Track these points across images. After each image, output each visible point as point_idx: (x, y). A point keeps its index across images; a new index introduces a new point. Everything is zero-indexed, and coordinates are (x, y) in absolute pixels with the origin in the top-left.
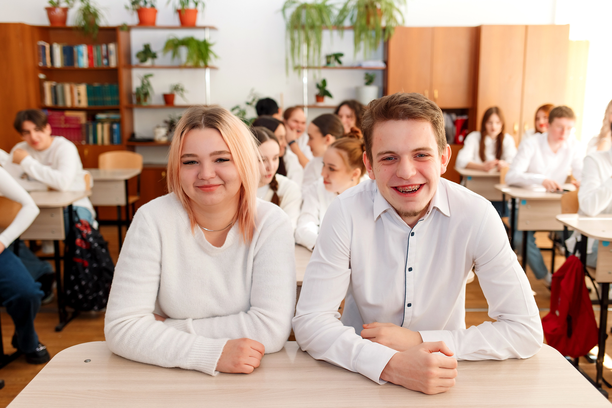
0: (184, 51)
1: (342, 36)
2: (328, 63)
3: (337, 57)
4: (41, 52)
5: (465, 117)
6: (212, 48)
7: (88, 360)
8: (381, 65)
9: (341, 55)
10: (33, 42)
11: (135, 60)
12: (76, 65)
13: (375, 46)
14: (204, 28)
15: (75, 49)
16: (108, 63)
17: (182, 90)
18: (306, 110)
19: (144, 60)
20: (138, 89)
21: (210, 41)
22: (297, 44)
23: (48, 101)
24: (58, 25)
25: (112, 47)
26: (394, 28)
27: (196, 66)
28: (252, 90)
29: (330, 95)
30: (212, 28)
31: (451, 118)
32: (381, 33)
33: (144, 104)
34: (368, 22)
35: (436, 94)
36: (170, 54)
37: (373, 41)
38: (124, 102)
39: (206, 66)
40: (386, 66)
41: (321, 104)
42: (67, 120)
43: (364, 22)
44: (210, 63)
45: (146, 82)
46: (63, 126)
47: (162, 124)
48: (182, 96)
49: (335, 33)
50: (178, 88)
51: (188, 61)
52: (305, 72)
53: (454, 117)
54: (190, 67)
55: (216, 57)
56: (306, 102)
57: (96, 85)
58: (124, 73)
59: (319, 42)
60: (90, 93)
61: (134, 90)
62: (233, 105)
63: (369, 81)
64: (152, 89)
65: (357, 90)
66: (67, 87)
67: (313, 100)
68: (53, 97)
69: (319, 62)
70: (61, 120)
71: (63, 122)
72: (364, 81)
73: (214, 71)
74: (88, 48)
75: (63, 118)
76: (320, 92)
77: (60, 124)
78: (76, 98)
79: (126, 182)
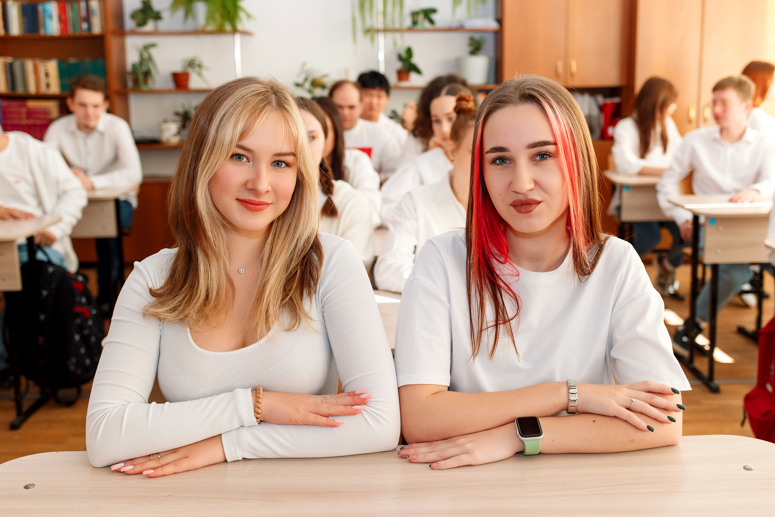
0: (201, 9)
2: (415, 23)
3: (428, 13)
5: (616, 100)
6: (243, 4)
8: (493, 25)
9: (434, 11)
11: (129, 24)
12: (42, 32)
15: (40, 8)
16: (90, 28)
17: (200, 66)
19: (142, 23)
20: (134, 66)
23: (2, 87)
25: (94, 3)
27: (220, 31)
28: (304, 64)
29: (418, 71)
31: (596, 101)
33: (144, 88)
35: (574, 65)
36: (180, 13)
38: (115, 85)
39: (235, 31)
40: (499, 26)
41: (404, 84)
42: (30, 113)
44: (240, 27)
45: (146, 55)
46: (24, 122)
47: (172, 117)
48: (200, 75)
50: (194, 63)
51: (207, 24)
52: (381, 38)
53: (601, 100)
54: (211, 33)
55: (249, 16)
57: (72, 60)
58: (113, 43)
60: (63, 73)
61: (129, 67)
63: (476, 48)
64: (155, 65)
65: (458, 62)
66: (29, 65)
67: (393, 79)
68: (9, 80)
69: (401, 22)
70: (20, 113)
71: (24, 116)
72: (468, 49)
73: (246, 38)
74: (59, 6)
75: (23, 110)
76: (404, 66)
77: (20, 119)
78: (43, 81)
79: (117, 202)
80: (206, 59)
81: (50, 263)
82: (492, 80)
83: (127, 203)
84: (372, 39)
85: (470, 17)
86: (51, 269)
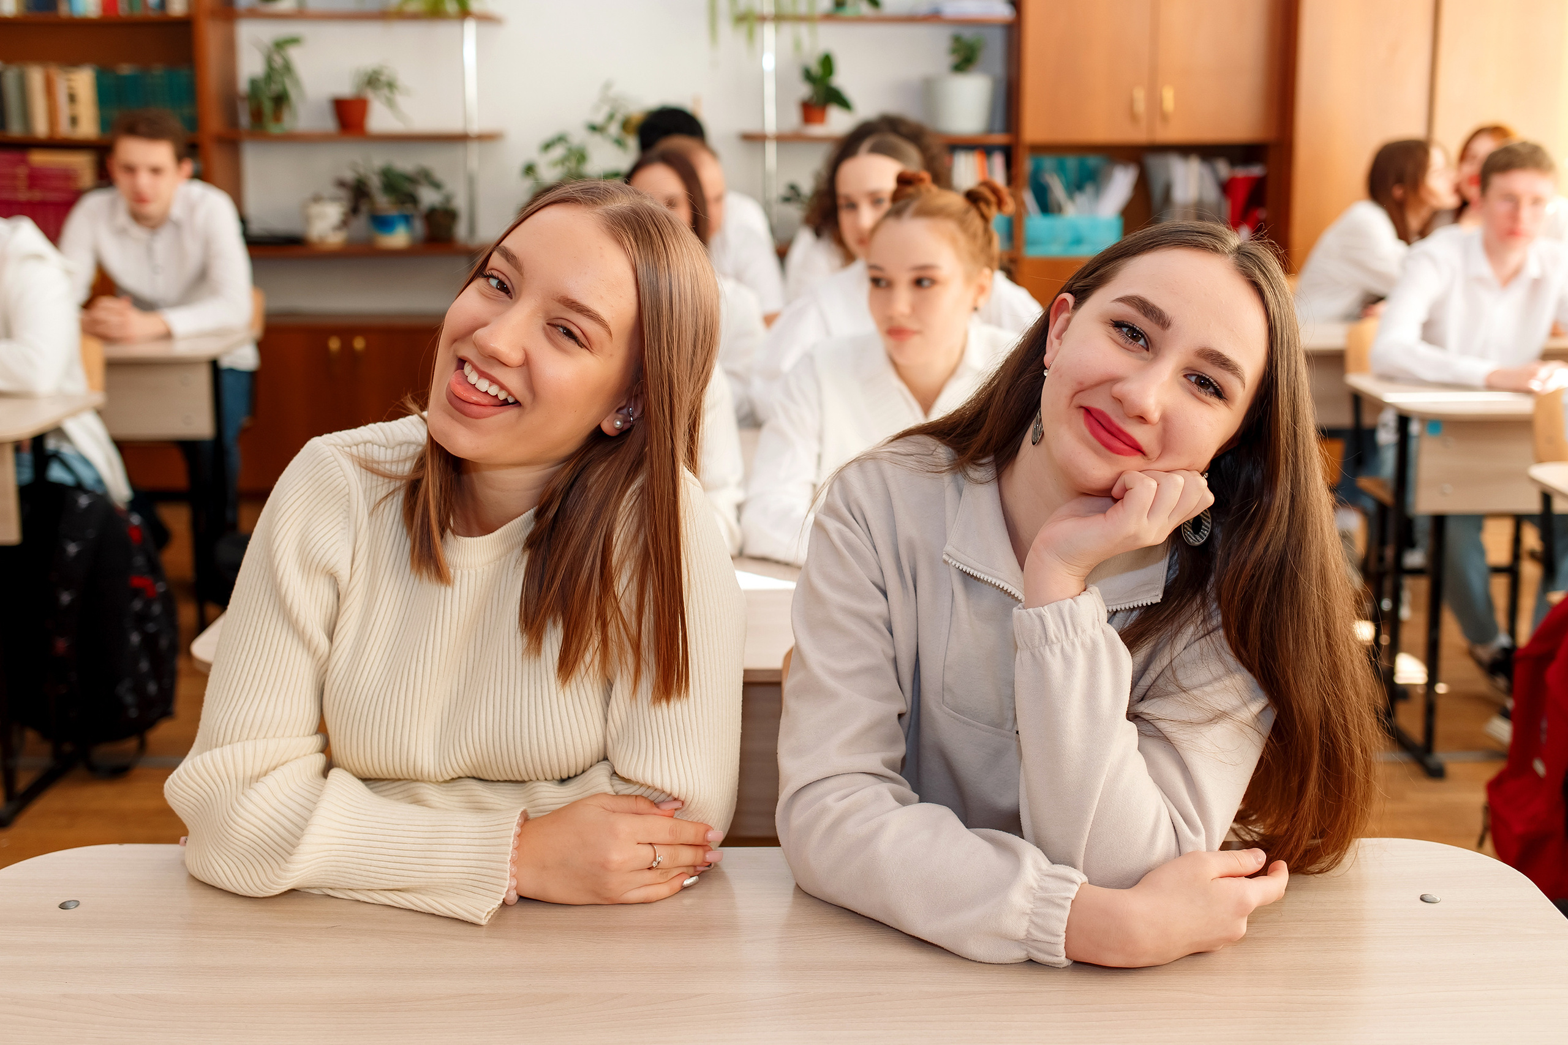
2: (839, 3)
5: (1256, 171)
8: (1002, 11)
12: (64, 10)
17: (391, 85)
18: (771, 148)
20: (254, 83)
27: (434, 13)
28: (608, 86)
29: (843, 103)
31: (1215, 172)
33: (274, 129)
35: (1168, 97)
38: (214, 122)
39: (464, 13)
40: (1015, 14)
41: (816, 130)
42: (36, 178)
44: (475, 4)
45: (278, 61)
46: (23, 195)
47: (331, 190)
48: (391, 104)
50: (378, 80)
52: (769, 33)
53: (1224, 169)
54: (415, 17)
56: (771, 126)
57: (126, 69)
58: (210, 35)
60: (106, 95)
61: (243, 85)
62: (549, 134)
63: (965, 58)
64: (297, 82)
65: (928, 88)
66: (36, 77)
67: (794, 119)
69: (811, 3)
70: (15, 177)
71: (22, 183)
72: (947, 60)
73: (488, 29)
75: (22, 171)
76: (815, 93)
77: (15, 189)
78: (64, 110)
79: (215, 367)
80: (403, 71)
81: (80, 487)
82: (999, 124)
84: (751, 36)
86: (84, 502)
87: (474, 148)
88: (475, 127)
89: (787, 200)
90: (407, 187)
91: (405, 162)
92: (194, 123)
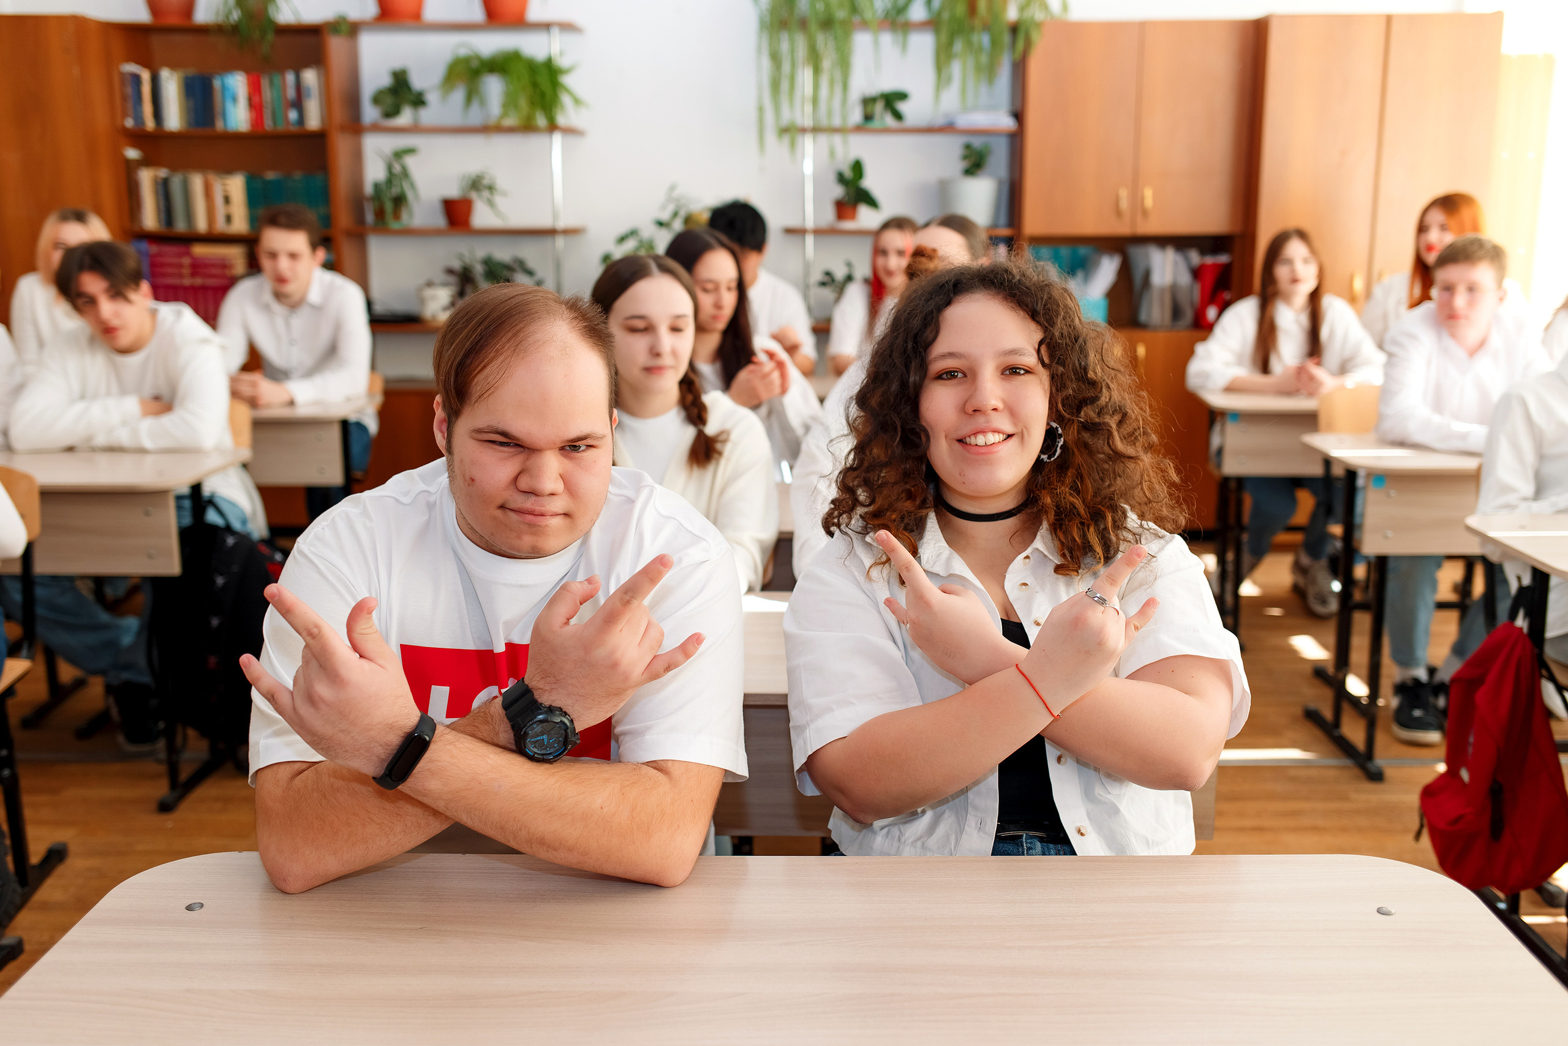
0: (494, 87)
1: (904, 47)
2: (868, 117)
3: (892, 101)
4: (129, 90)
5: (1223, 259)
6: (567, 80)
7: (194, 904)
8: (1007, 122)
9: (902, 96)
10: (109, 64)
11: (370, 113)
12: (219, 125)
13: (989, 72)
14: (546, 27)
15: (217, 83)
16: (301, 119)
17: (491, 188)
18: (810, 240)
19: (392, 112)
20: (377, 186)
21: (562, 62)
22: (786, 67)
23: (150, 220)
24: (173, 21)
25: (310, 77)
26: (1039, 25)
27: (527, 127)
28: (672, 188)
29: (872, 202)
30: (567, 27)
31: (1187, 259)
32: (1006, 38)
33: (394, 225)
34: (972, 9)
35: (1149, 196)
36: (458, 95)
37: (984, 59)
38: (344, 219)
39: (553, 127)
40: (1017, 124)
41: (848, 225)
42: (197, 267)
43: (961, 9)
44: (561, 120)
45: (397, 168)
46: (187, 282)
47: (441, 277)
48: (491, 203)
49: (887, 39)
50: (480, 183)
51: (505, 114)
52: (808, 143)
53: (1195, 257)
54: (511, 130)
55: (577, 101)
56: (810, 224)
57: (271, 175)
58: (341, 145)
59: (844, 63)
60: (255, 197)
61: (368, 189)
62: (623, 229)
63: (975, 163)
64: (412, 185)
65: (943, 190)
66: (197, 182)
67: (828, 215)
68: (162, 208)
69: (844, 117)
70: (180, 266)
71: (186, 271)
72: (960, 165)
73: (572, 140)
74: (248, 79)
75: (186, 261)
76: (847, 194)
77: (181, 276)
78: (220, 210)
79: (345, 425)
80: (501, 176)
81: (228, 529)
82: (1003, 219)
83: (361, 427)
84: (793, 145)
85: (965, 109)
86: (230, 541)
87: (560, 242)
88: (561, 224)
89: (823, 284)
90: (506, 273)
91: (503, 253)
92: (328, 220)
